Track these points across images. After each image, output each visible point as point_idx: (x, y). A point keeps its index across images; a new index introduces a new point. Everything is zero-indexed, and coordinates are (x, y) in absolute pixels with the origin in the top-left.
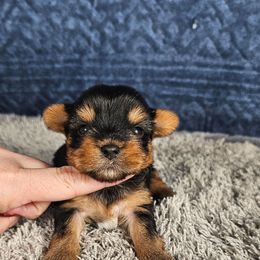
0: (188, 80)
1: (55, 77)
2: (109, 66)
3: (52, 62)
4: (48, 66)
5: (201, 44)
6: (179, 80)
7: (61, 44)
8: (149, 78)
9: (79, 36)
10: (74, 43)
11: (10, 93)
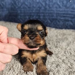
0: (68, 16)
1: (33, 14)
2: (47, 12)
3: (32, 10)
4: (31, 11)
5: (72, 6)
6: (66, 16)
7: (35, 6)
8: (58, 15)
9: (40, 4)
10: (38, 6)
11: (21, 18)
